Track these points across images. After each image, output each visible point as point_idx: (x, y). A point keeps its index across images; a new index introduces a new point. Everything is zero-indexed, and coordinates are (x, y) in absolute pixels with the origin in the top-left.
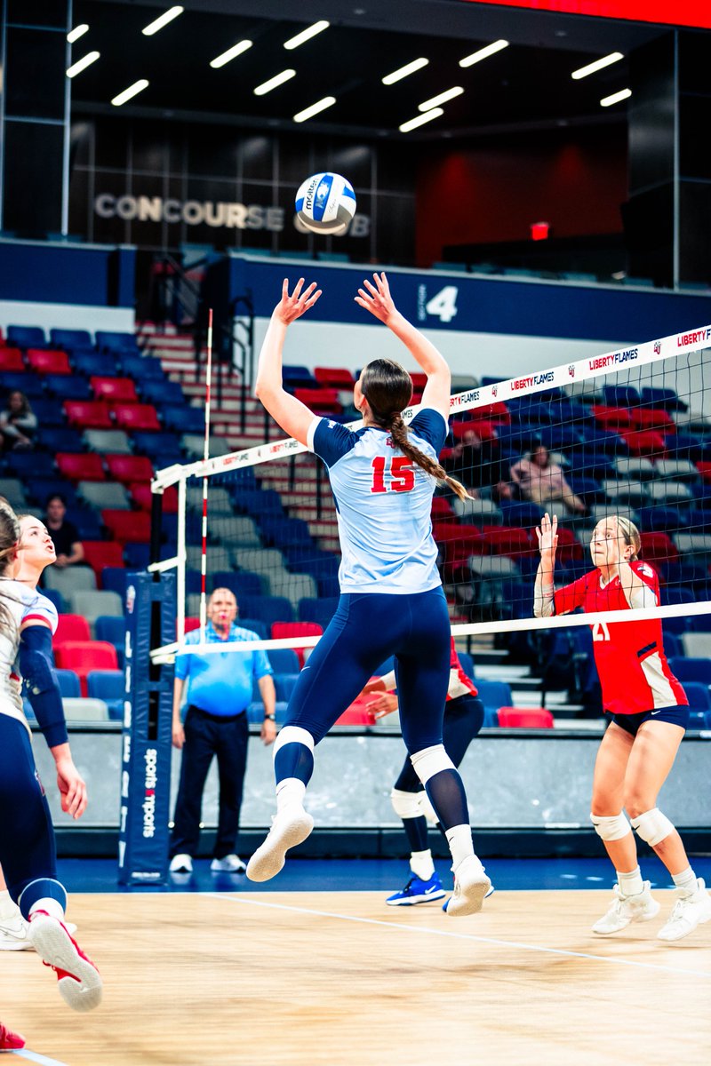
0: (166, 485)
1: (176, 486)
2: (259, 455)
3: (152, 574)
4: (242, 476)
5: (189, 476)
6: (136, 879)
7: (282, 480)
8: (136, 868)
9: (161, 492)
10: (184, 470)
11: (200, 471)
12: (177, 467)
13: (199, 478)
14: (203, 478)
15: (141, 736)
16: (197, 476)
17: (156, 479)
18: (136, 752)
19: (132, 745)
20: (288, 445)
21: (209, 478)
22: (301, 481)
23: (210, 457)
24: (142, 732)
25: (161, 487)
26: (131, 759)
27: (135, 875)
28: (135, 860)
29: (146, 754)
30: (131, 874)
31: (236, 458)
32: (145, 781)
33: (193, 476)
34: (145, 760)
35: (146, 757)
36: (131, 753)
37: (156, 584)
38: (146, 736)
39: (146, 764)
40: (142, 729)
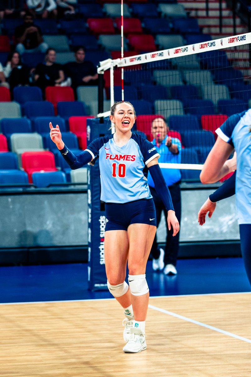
0: (105, 70)
1: (109, 70)
2: (146, 58)
3: (99, 119)
4: (139, 69)
5: (115, 66)
6: (97, 287)
7: (215, 26)
8: (97, 281)
9: (103, 73)
10: (112, 62)
11: (120, 64)
12: (109, 60)
13: (119, 67)
14: (121, 68)
15: (96, 209)
16: (119, 66)
17: (99, 66)
18: (94, 218)
19: (92, 213)
20: (159, 54)
21: (124, 68)
22: (226, 26)
23: (124, 57)
24: (97, 207)
25: (102, 70)
26: (92, 221)
27: (96, 285)
28: (96, 277)
29: (100, 219)
30: (94, 285)
31: (135, 58)
32: (100, 233)
33: (116, 66)
34: (99, 222)
35: (100, 220)
36: (92, 218)
37: (102, 125)
38: (99, 209)
39: (100, 224)
40: (96, 205)
